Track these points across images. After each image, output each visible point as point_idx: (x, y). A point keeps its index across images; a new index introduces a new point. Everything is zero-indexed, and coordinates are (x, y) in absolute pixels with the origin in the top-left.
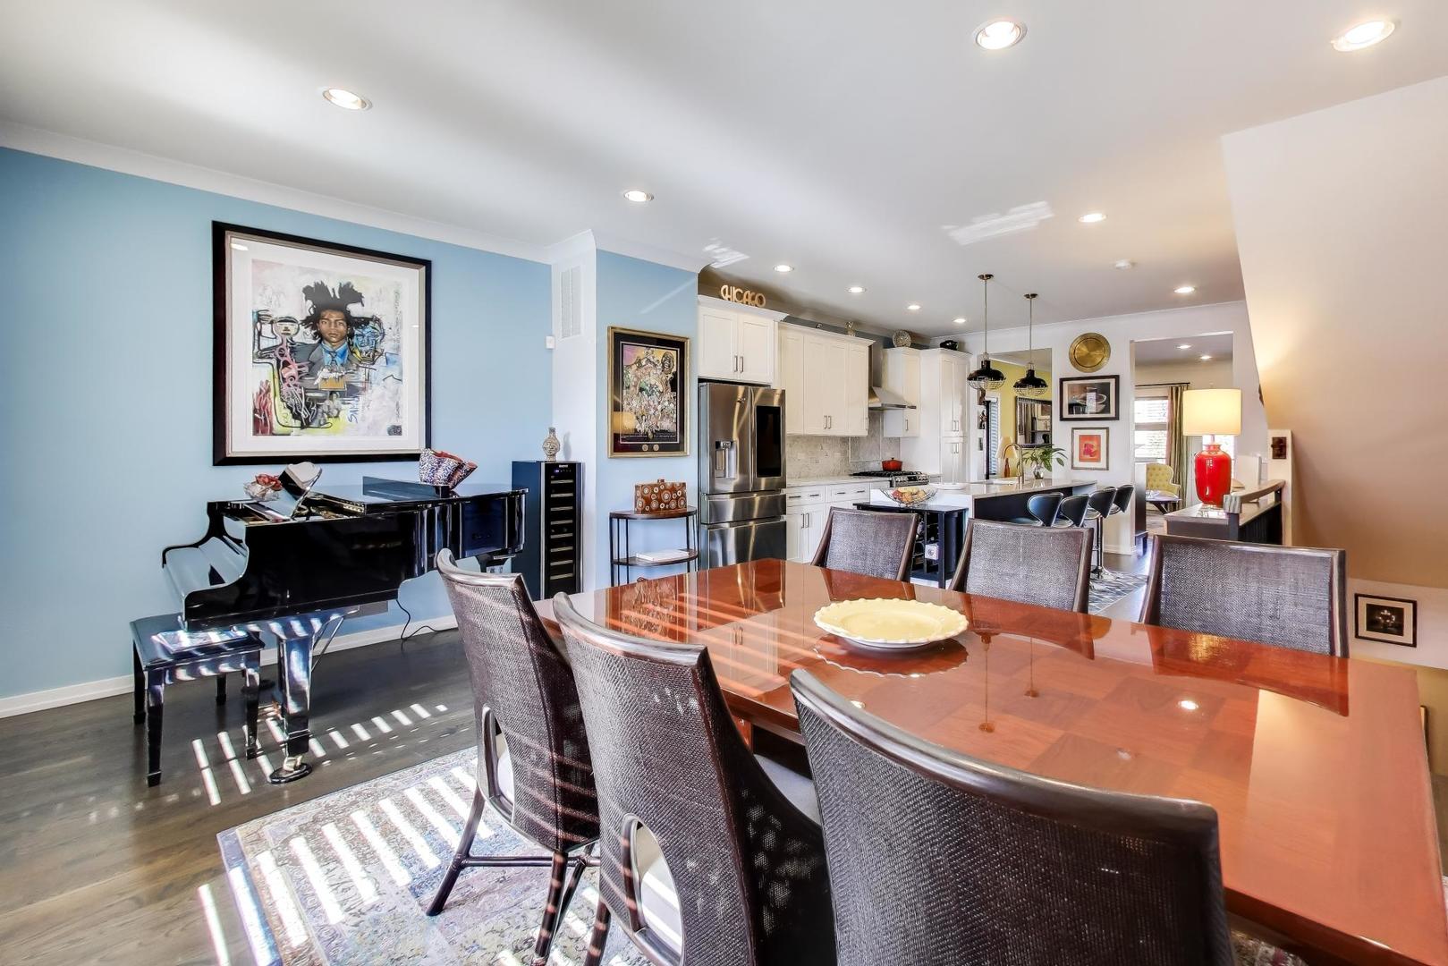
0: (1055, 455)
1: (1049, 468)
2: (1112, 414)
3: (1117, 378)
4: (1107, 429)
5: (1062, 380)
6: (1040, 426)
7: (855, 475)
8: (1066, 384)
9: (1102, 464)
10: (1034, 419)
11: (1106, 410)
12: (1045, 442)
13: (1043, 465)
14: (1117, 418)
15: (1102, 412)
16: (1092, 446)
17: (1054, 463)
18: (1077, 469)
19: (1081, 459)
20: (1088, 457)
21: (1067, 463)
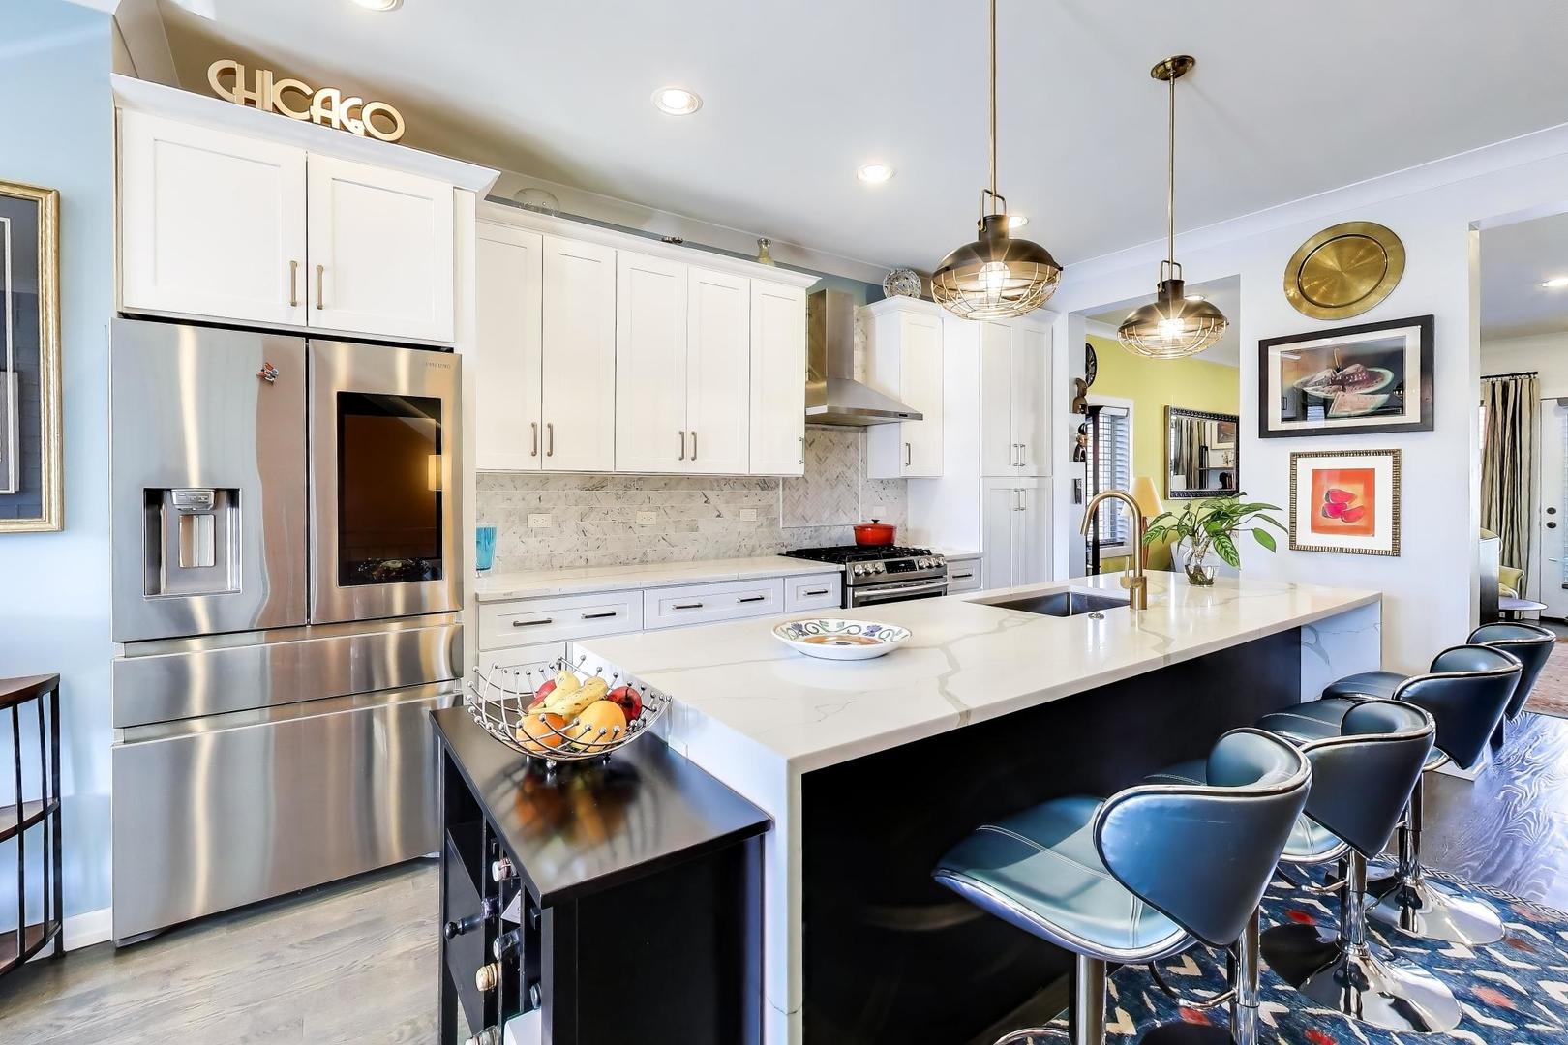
0: (1248, 523)
1: (1230, 556)
2: (1412, 413)
3: (1426, 325)
4: (1395, 454)
5: (1264, 345)
6: (1216, 460)
7: (789, 554)
8: (1274, 353)
9: (1382, 539)
10: (1203, 449)
11: (1395, 407)
12: (1225, 486)
13: (1211, 548)
14: (1426, 424)
15: (1382, 411)
16: (1350, 497)
17: (1243, 540)
18: (1305, 549)
19: (1316, 528)
20: (1338, 522)
21: (1281, 538)
